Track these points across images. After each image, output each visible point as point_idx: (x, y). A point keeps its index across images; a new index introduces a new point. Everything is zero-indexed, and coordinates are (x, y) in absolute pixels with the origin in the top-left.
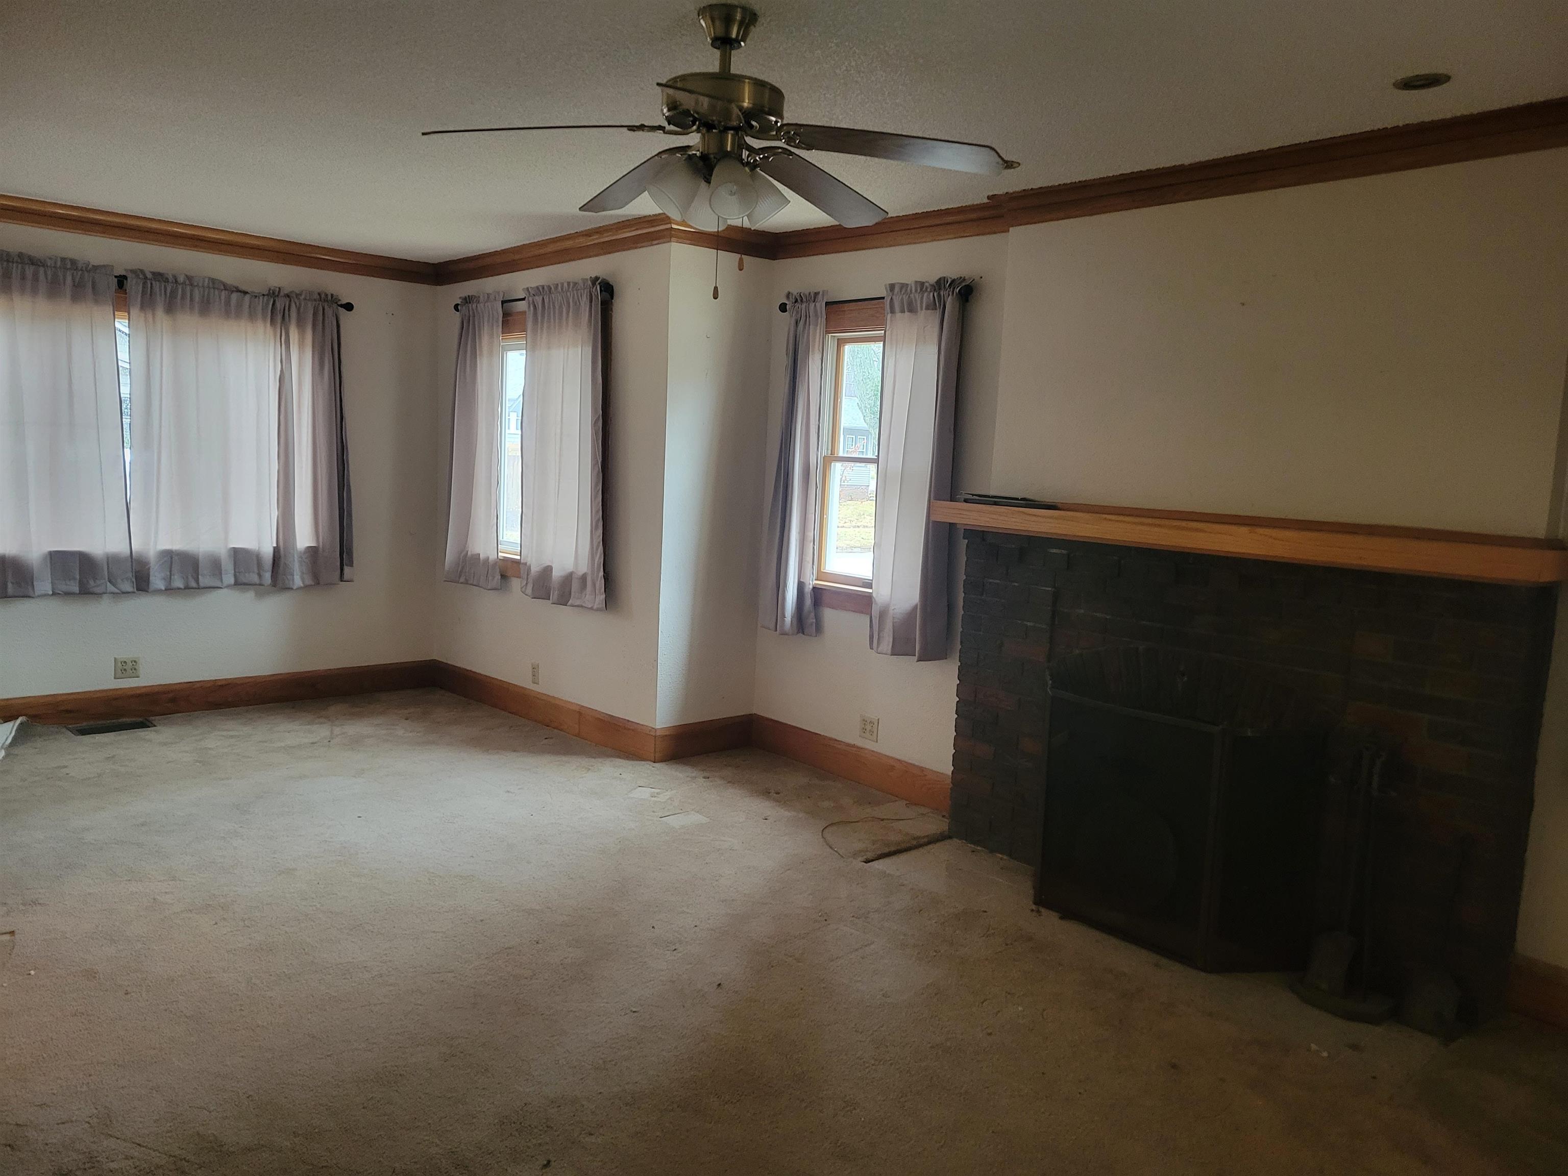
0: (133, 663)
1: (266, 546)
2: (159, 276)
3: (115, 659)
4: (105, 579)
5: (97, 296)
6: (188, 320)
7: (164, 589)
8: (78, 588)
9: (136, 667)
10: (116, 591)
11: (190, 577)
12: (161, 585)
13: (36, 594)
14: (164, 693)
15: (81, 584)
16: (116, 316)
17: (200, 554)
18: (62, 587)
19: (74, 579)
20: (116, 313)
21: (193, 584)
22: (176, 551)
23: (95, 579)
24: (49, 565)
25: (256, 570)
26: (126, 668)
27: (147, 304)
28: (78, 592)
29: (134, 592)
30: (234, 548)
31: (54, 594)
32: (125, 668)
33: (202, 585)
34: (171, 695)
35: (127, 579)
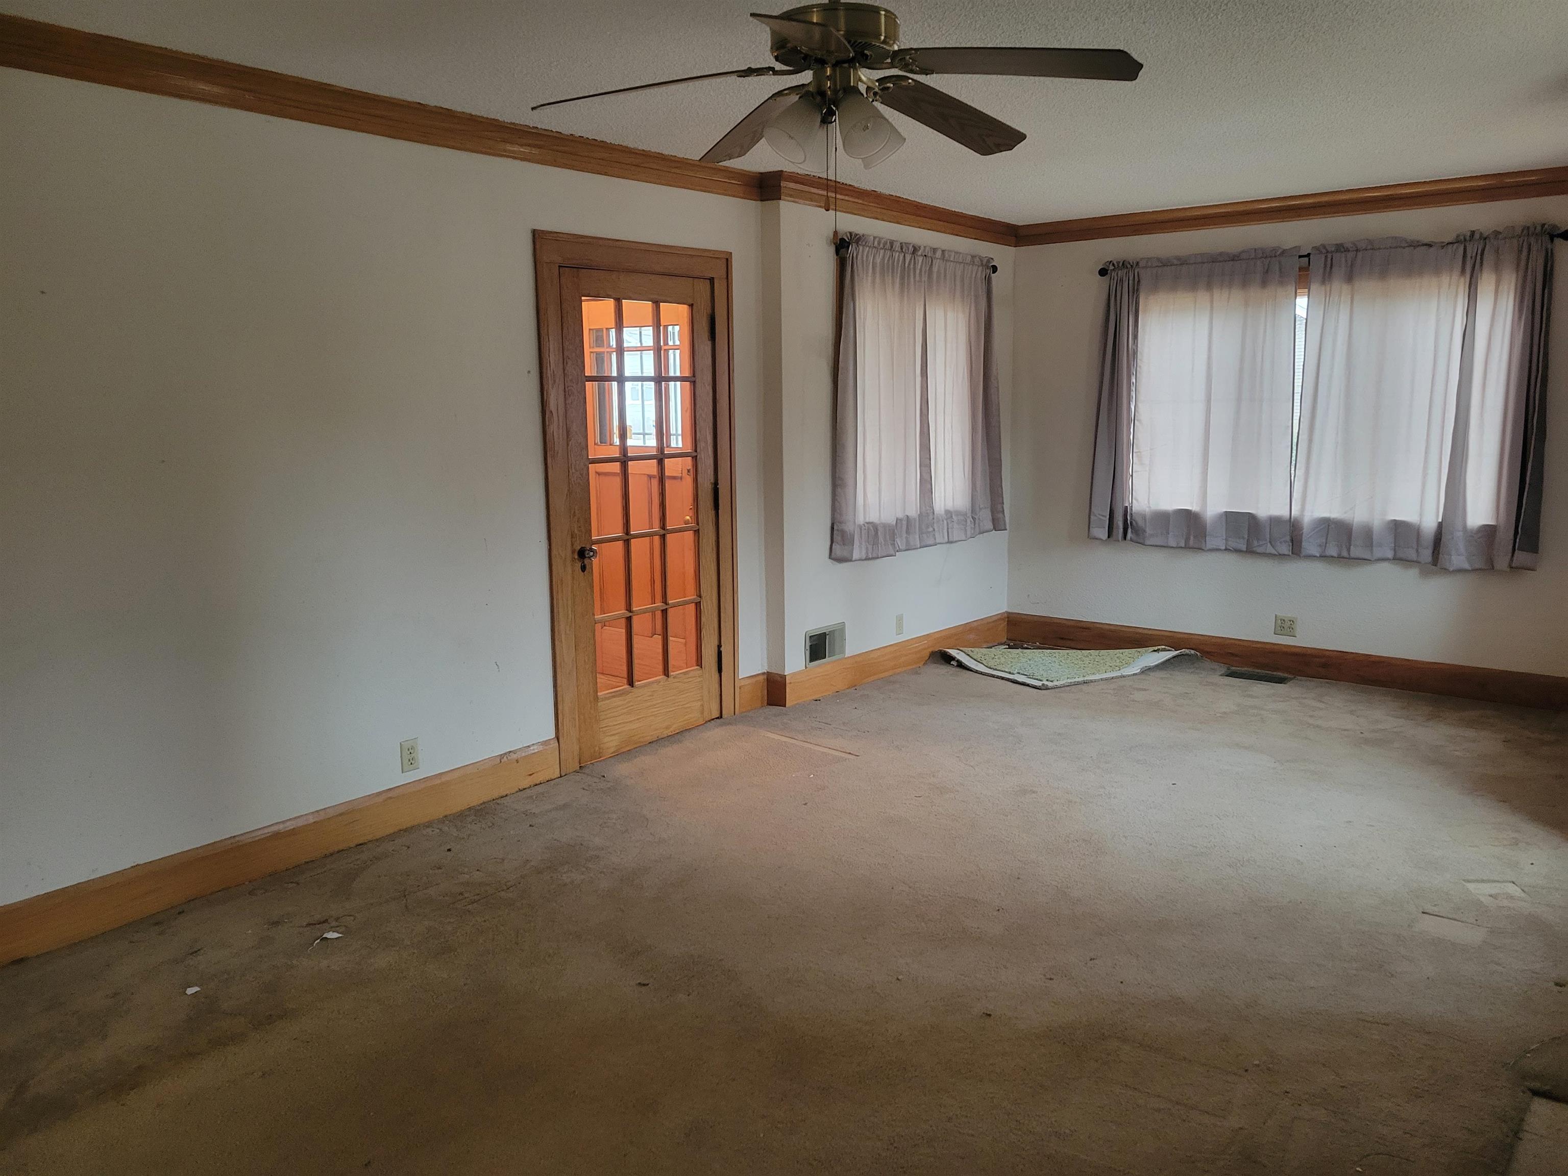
0: (1291, 622)
1: (1429, 520)
2: (1340, 248)
3: (1276, 615)
4: (1266, 540)
5: (1283, 279)
6: (1367, 286)
7: (1318, 556)
8: (1245, 546)
9: (1292, 626)
10: (1274, 552)
11: (1344, 546)
12: (1316, 552)
13: (1208, 548)
14: (1316, 657)
15: (1248, 543)
16: (1298, 294)
17: (1354, 524)
18: (1233, 544)
19: (1243, 538)
20: (1298, 291)
21: (1345, 554)
22: (1333, 519)
23: (1258, 540)
24: (1224, 524)
25: (1415, 546)
26: (1285, 625)
27: (1327, 276)
28: (1245, 550)
29: (1289, 555)
30: (1395, 520)
31: (1226, 549)
32: (1283, 625)
33: (1352, 555)
34: (1323, 660)
35: (1285, 542)
